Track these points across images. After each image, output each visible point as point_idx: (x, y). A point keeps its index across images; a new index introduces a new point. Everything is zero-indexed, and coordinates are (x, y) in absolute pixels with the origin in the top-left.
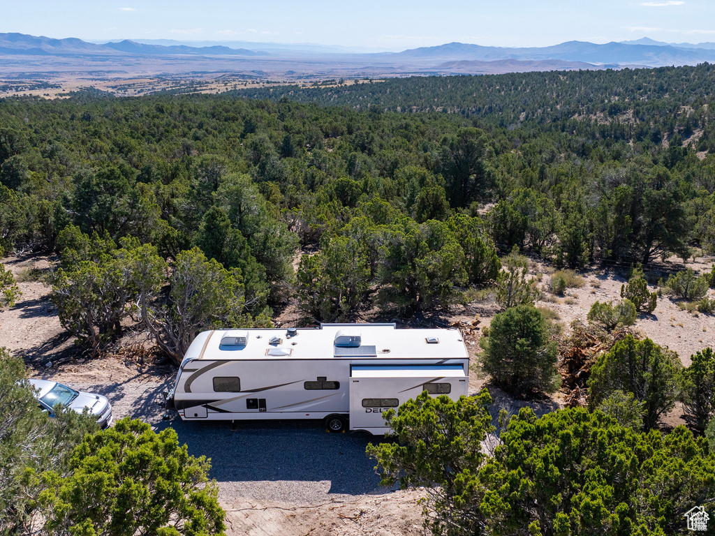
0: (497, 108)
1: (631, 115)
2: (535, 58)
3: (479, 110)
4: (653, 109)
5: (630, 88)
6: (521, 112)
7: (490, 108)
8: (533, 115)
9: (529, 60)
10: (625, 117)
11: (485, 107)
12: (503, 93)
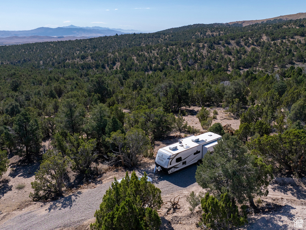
0: (28, 60)
1: (90, 59)
2: (26, 35)
3: (19, 62)
4: (98, 56)
5: (83, 48)
6: (40, 61)
7: (24, 60)
8: (46, 62)
9: (24, 36)
10: (88, 60)
11: (22, 60)
12: (27, 53)
